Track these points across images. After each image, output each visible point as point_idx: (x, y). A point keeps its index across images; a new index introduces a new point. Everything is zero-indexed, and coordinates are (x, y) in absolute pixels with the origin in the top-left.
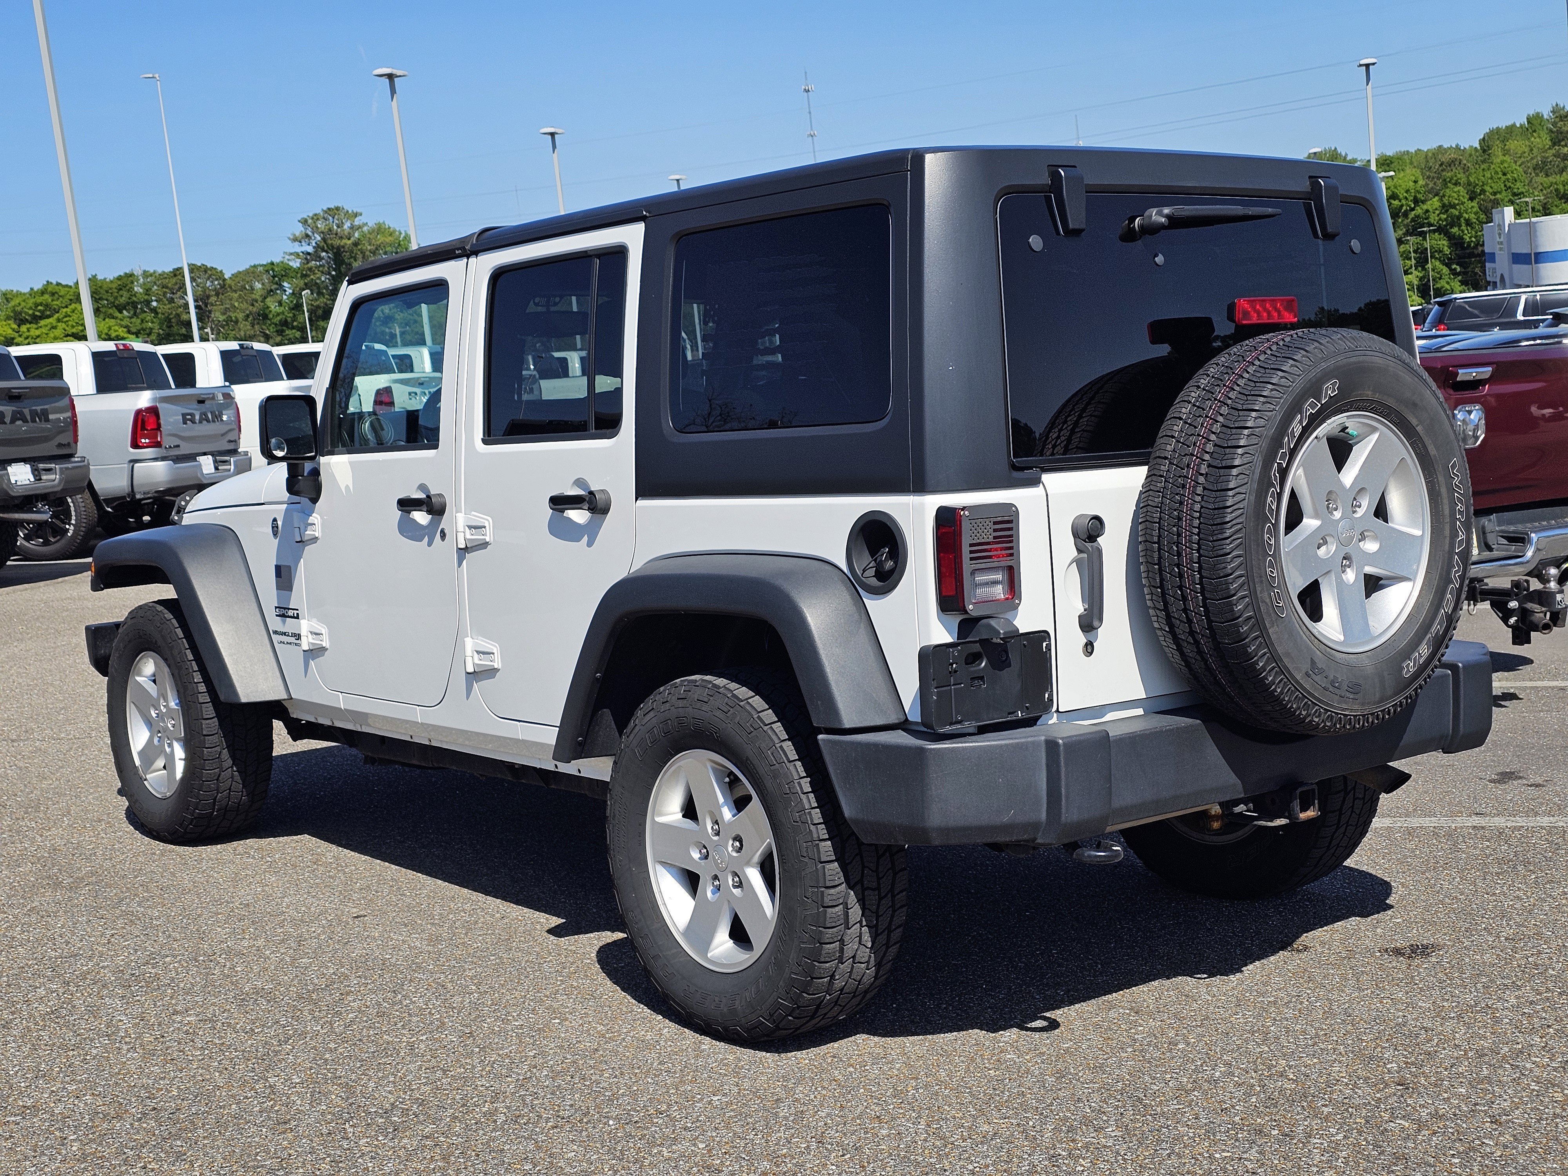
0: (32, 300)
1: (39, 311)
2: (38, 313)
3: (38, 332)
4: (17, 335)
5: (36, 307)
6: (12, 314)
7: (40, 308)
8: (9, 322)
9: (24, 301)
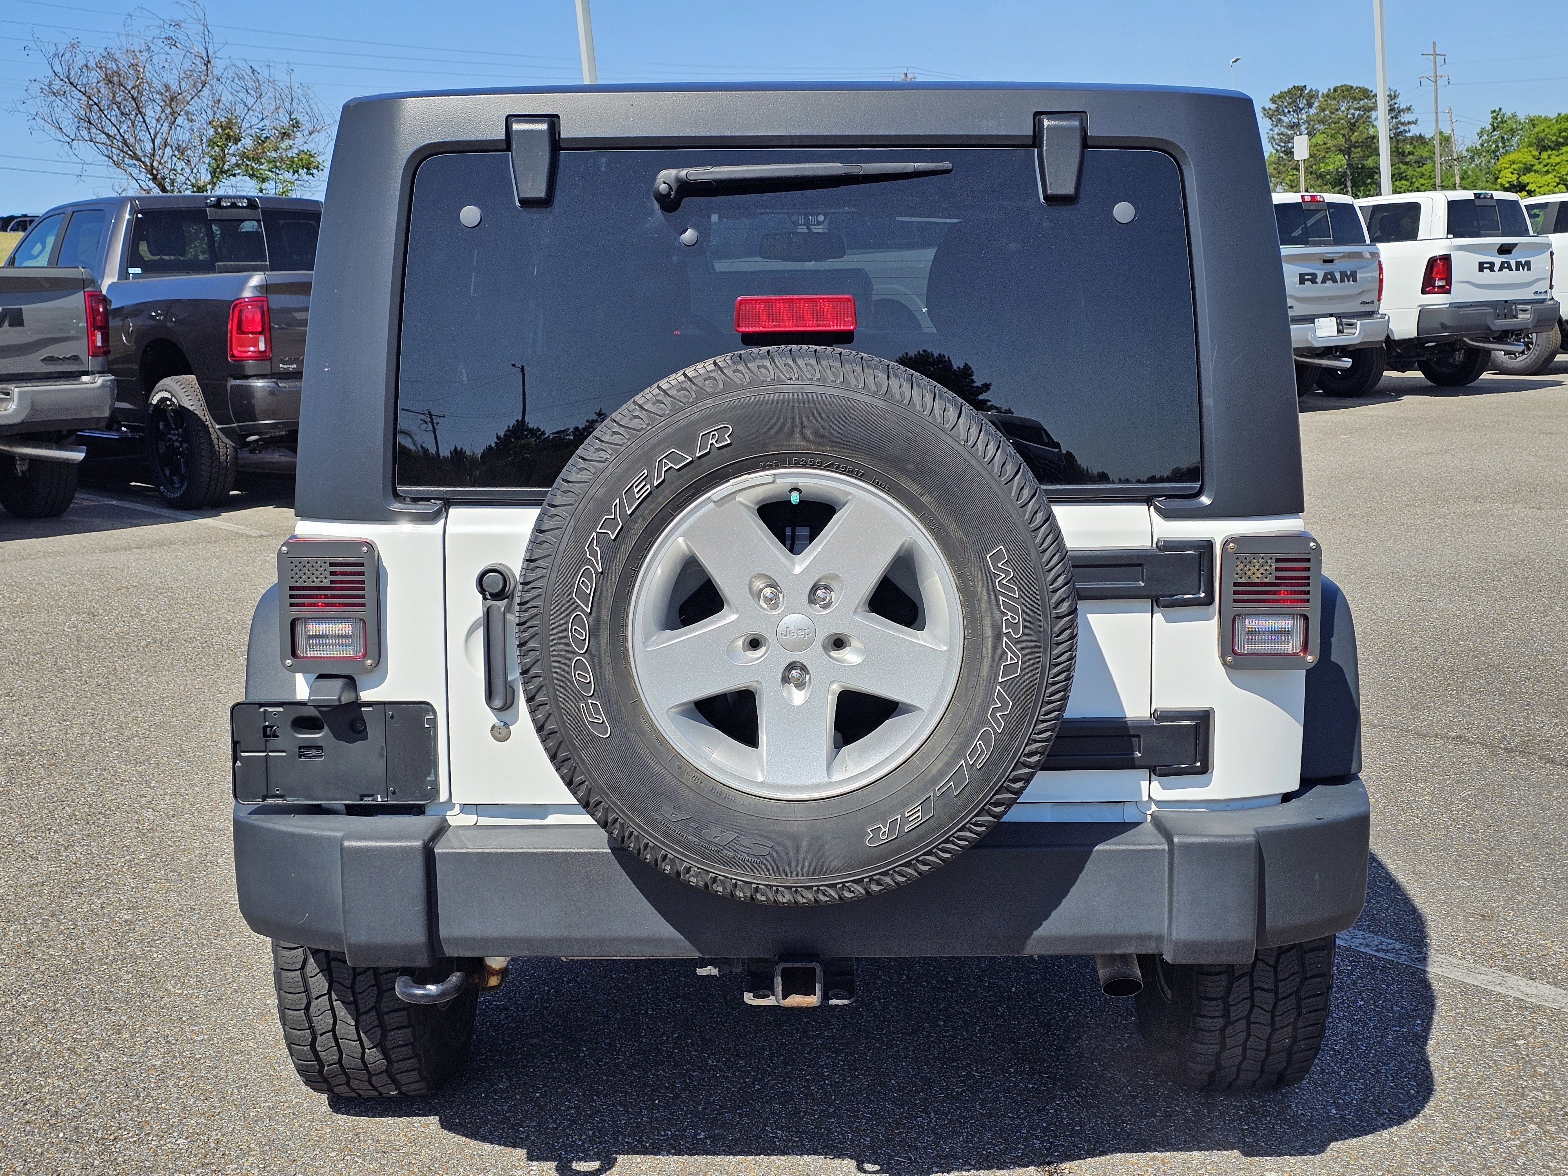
0: (1558, 126)
1: (1563, 137)
2: (1561, 140)
3: (1558, 160)
4: (1537, 161)
5: (1560, 133)
6: (1535, 141)
7: (1563, 134)
8: (1531, 149)
9: (1549, 127)
